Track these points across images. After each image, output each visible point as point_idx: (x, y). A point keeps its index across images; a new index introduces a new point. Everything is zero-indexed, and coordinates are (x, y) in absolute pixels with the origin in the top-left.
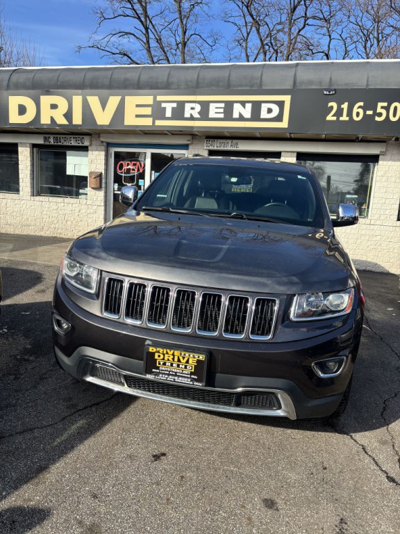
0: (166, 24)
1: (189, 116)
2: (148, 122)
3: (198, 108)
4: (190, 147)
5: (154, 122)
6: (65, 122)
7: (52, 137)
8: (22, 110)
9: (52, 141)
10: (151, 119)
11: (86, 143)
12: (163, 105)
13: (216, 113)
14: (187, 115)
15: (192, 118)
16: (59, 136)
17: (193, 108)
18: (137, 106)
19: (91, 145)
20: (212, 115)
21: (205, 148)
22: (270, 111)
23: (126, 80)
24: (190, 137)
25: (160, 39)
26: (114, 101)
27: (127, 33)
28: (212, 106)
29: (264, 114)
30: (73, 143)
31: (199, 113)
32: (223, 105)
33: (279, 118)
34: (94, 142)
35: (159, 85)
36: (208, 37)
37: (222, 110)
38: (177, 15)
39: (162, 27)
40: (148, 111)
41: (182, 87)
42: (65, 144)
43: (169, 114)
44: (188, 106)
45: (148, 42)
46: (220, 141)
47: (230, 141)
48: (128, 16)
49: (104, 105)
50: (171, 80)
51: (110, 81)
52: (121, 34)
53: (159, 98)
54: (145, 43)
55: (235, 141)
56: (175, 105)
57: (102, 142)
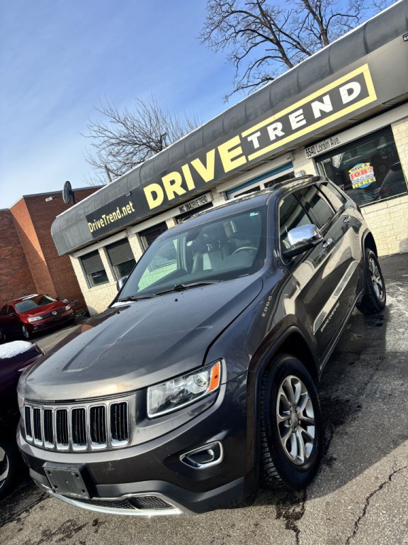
0: (301, 25)
1: (274, 138)
2: (242, 161)
3: (279, 125)
4: (294, 163)
5: (247, 159)
6: (184, 192)
7: (184, 205)
8: (155, 195)
9: (185, 209)
10: (244, 157)
11: (209, 200)
12: (249, 139)
13: (297, 122)
14: (272, 137)
15: (278, 138)
16: (188, 203)
17: (275, 129)
18: (229, 150)
19: (213, 200)
20: (294, 126)
21: (307, 158)
22: (350, 92)
23: (214, 132)
24: (288, 155)
25: (299, 43)
26: (210, 156)
27: (263, 59)
28: (292, 118)
29: (346, 98)
30: (200, 204)
31: (282, 130)
32: (301, 111)
33: (364, 94)
34: (215, 196)
35: (240, 122)
36: (350, 10)
37: (302, 117)
38: (307, 11)
39: (298, 31)
40: (239, 151)
41: (259, 114)
42: (195, 207)
43: (256, 145)
44: (270, 129)
45: (284, 55)
46: (318, 145)
47: (329, 140)
48: (258, 44)
49: (205, 163)
50: (248, 113)
51: (203, 141)
52: (258, 63)
53: (244, 134)
54: (282, 58)
55: (333, 138)
56: (258, 134)
57: (221, 193)
